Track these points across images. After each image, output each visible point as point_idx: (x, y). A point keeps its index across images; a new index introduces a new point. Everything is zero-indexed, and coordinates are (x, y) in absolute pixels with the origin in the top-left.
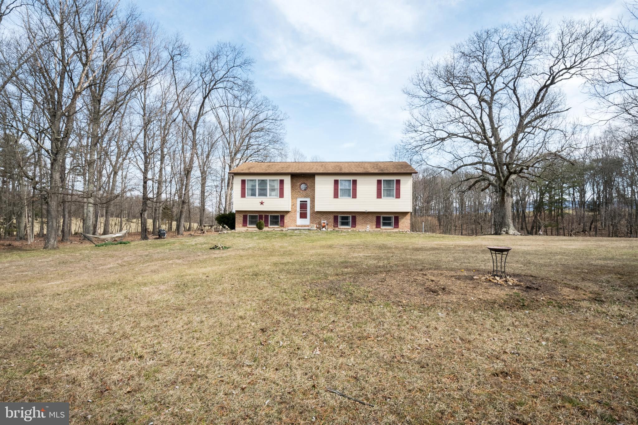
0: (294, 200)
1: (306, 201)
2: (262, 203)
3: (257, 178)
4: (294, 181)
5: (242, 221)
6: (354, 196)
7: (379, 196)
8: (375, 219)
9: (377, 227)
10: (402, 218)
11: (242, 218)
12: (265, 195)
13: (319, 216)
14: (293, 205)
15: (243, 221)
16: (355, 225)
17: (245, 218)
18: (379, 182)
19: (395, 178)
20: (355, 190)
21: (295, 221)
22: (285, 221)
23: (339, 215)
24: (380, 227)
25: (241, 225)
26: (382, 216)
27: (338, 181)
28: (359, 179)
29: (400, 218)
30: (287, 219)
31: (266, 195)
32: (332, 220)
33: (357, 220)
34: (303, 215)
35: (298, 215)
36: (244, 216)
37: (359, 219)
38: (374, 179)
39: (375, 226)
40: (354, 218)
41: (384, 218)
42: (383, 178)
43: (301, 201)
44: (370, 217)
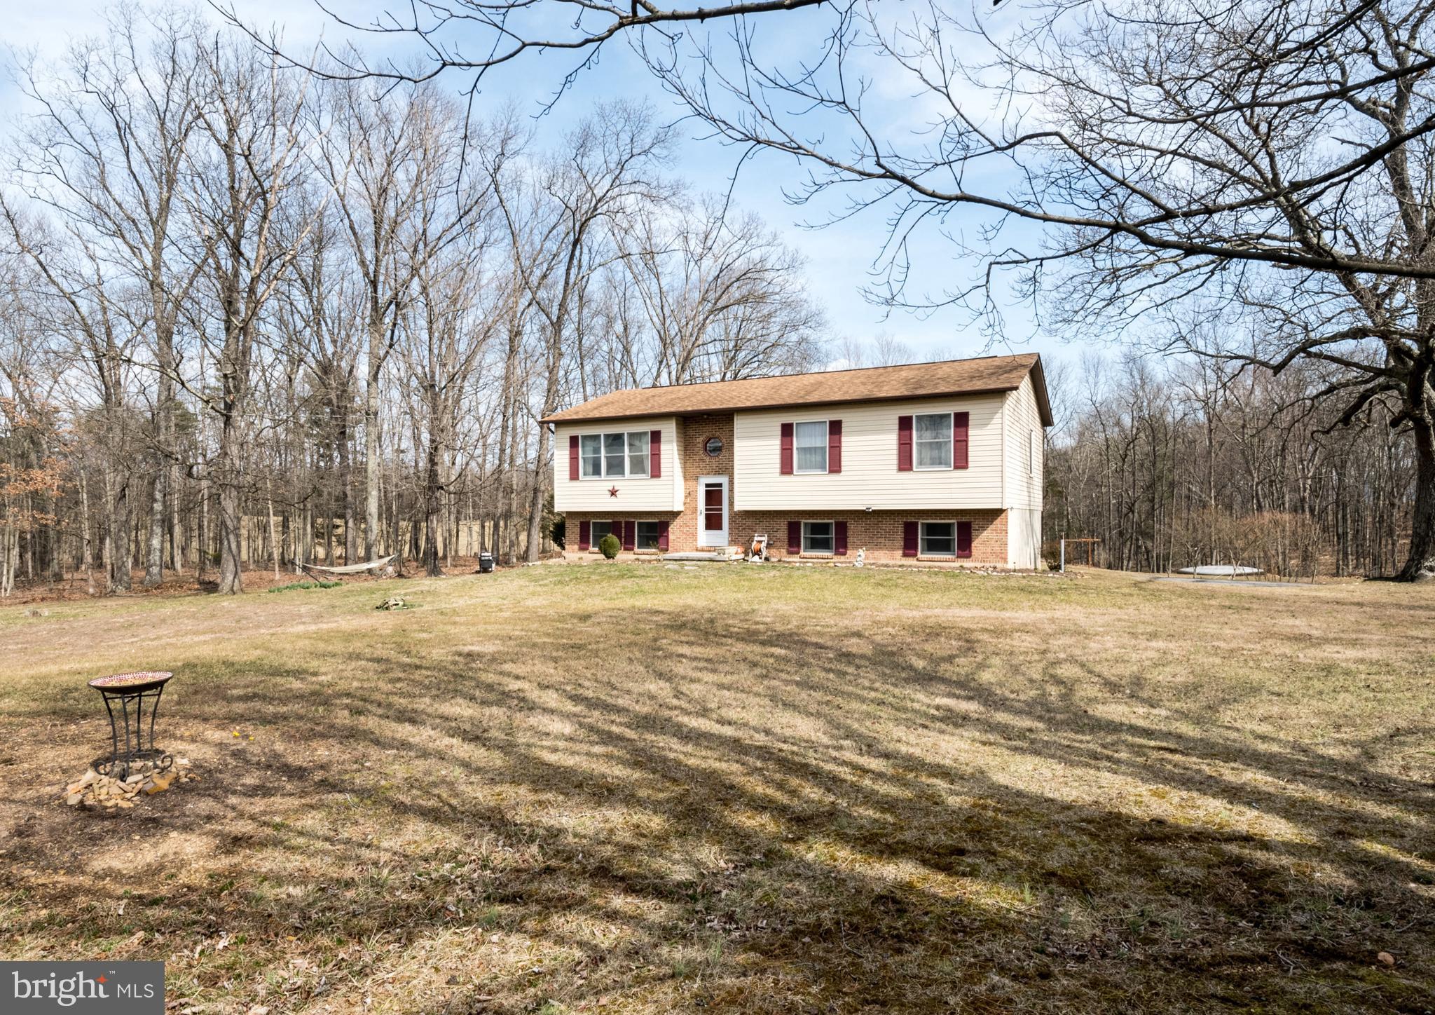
0: (691, 483)
1: (720, 485)
2: (613, 493)
3: (603, 431)
4: (691, 432)
5: (578, 536)
6: (835, 467)
7: (905, 463)
8: (900, 529)
9: (905, 555)
10: (984, 528)
11: (577, 530)
12: (621, 471)
13: (749, 522)
14: (689, 494)
15: (581, 536)
16: (845, 547)
17: (584, 528)
18: (905, 423)
19: (951, 409)
20: (836, 449)
21: (694, 536)
22: (671, 537)
23: (803, 521)
24: (915, 555)
25: (576, 547)
26: (920, 522)
27: (790, 425)
28: (848, 418)
29: (974, 526)
30: (675, 531)
31: (622, 473)
32: (783, 534)
33: (850, 533)
34: (713, 522)
35: (701, 521)
36: (582, 523)
37: (854, 530)
38: (891, 416)
39: (900, 552)
40: (842, 529)
41: (930, 529)
42: (914, 411)
43: (707, 485)
44: (886, 525)
